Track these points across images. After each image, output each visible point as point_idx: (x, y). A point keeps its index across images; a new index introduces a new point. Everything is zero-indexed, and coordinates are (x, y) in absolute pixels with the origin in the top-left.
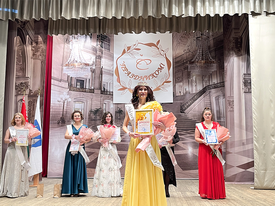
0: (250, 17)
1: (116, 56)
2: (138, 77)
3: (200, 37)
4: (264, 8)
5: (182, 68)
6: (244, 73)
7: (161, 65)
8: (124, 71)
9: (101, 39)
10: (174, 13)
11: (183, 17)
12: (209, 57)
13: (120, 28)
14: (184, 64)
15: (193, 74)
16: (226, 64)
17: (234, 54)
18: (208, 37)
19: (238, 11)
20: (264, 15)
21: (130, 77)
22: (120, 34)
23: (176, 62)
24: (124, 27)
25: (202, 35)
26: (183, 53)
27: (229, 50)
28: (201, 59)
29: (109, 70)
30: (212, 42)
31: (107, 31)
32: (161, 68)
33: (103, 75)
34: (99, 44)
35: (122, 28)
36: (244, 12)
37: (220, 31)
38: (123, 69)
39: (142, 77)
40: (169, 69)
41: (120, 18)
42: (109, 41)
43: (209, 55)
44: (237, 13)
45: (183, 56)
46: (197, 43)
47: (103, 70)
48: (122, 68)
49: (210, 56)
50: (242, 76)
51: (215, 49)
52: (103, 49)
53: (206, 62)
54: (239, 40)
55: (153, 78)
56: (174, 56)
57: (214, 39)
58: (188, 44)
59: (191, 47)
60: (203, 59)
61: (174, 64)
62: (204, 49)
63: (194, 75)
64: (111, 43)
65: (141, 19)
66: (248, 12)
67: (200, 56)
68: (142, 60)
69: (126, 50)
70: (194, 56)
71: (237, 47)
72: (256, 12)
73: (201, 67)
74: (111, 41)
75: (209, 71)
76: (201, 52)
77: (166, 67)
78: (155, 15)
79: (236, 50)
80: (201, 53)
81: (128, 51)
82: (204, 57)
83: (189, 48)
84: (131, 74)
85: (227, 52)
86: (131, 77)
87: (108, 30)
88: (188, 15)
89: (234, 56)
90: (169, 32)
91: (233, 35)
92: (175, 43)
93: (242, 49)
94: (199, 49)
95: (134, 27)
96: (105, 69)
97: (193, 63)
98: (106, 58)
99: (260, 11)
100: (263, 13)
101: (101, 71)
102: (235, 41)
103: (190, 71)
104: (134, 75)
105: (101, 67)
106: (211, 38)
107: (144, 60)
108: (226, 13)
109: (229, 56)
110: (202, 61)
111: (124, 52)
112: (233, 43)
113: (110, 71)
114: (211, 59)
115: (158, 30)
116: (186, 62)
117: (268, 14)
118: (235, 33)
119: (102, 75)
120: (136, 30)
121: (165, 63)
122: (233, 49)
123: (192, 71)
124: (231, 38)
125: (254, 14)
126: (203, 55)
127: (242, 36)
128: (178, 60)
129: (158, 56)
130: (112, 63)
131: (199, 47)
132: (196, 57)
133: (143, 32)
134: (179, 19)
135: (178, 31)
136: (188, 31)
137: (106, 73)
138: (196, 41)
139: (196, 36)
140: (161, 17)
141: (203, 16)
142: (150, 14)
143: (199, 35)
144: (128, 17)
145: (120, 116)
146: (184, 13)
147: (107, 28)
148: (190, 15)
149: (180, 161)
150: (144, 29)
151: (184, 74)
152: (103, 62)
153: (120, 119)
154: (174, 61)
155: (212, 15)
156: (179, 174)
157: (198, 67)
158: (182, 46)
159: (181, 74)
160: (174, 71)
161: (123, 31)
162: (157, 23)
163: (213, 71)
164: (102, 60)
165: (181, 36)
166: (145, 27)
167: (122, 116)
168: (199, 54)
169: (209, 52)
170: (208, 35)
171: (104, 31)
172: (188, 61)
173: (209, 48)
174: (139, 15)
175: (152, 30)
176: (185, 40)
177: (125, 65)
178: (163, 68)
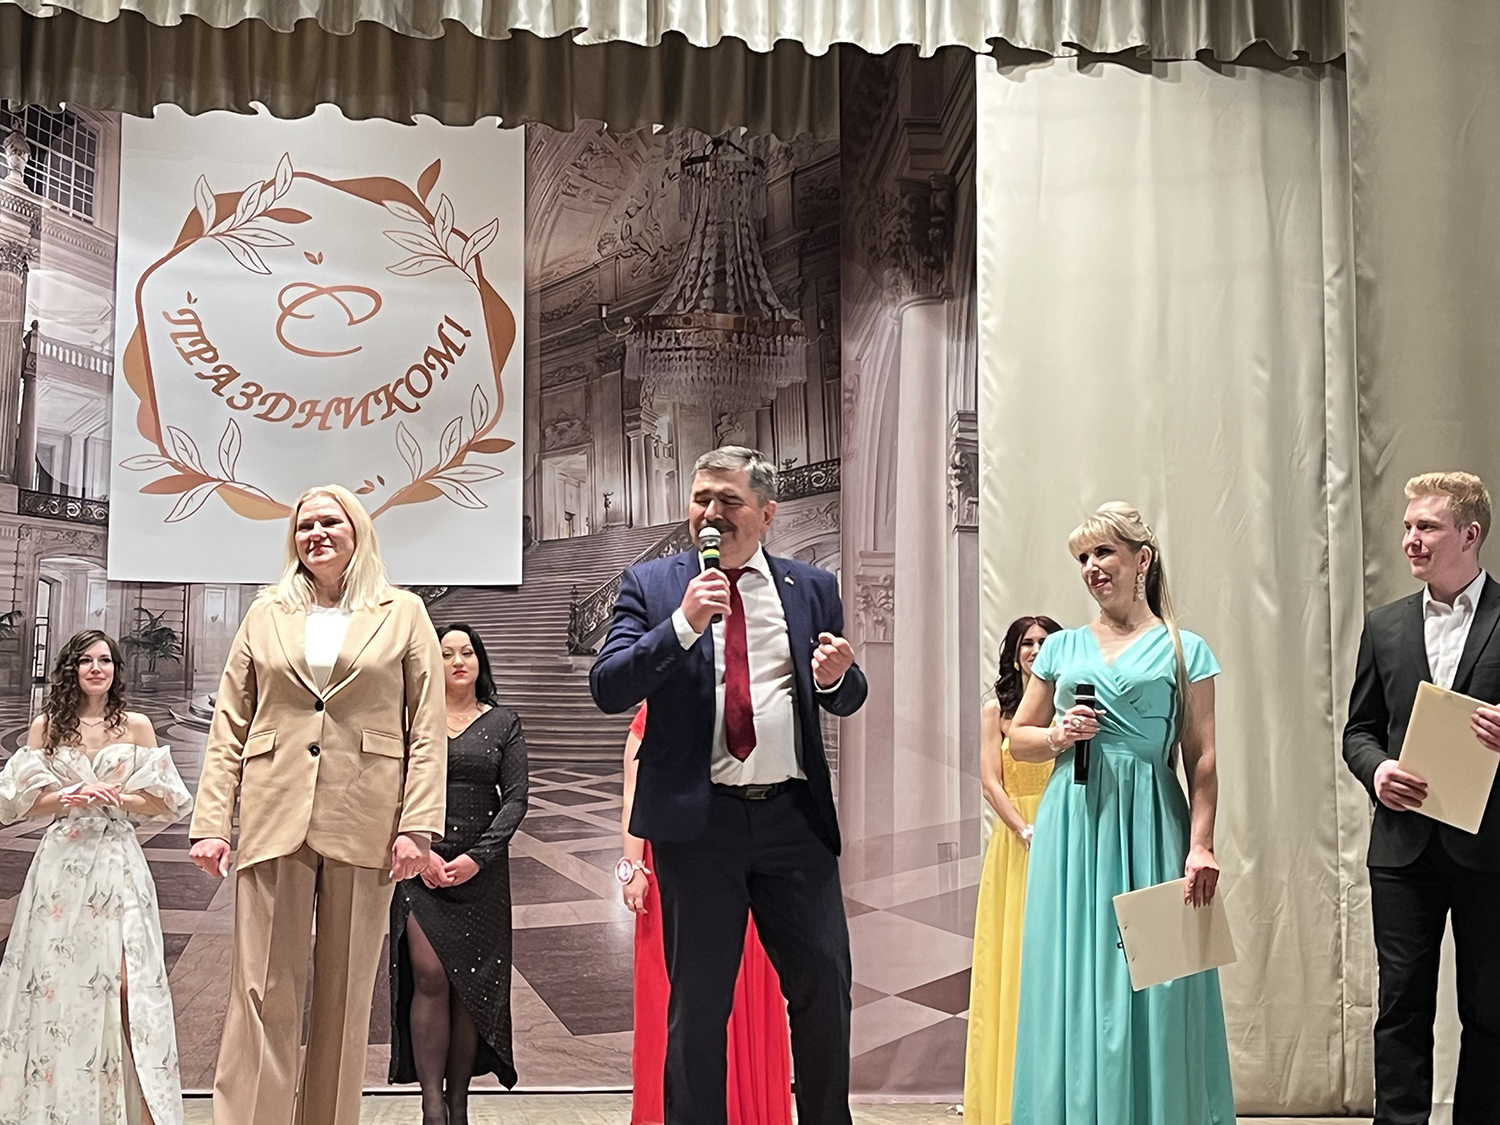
0: (985, 67)
1: (133, 255)
2: (284, 405)
3: (704, 159)
4: (1066, 22)
5: (587, 358)
6: (960, 408)
7: (448, 330)
8: (187, 357)
9: (31, 133)
10: (524, 17)
11: (579, 40)
12: (763, 295)
13: (171, 76)
14: (597, 329)
15: (656, 401)
16: (850, 350)
17: (906, 284)
18: (758, 161)
19: (912, 29)
20: (1064, 61)
21: (230, 401)
22: (167, 112)
23: (546, 319)
24: (196, 69)
25: (717, 143)
26: (597, 257)
27: (875, 259)
28: (710, 305)
29: (79, 349)
30: (780, 195)
31: (74, 87)
32: (448, 352)
33: (40, 386)
34: (16, 169)
35: (184, 72)
36: (950, 39)
37: (821, 133)
38: (184, 343)
39: (314, 403)
40: (500, 358)
41: (171, 20)
42: (87, 147)
43: (758, 280)
44: (905, 38)
45: (593, 276)
46: (685, 194)
47: (40, 347)
48: (175, 336)
49: (766, 286)
50: (949, 428)
51: (803, 242)
52: (45, 203)
53: (738, 322)
54: (938, 200)
56: (537, 271)
57: (794, 174)
58: (626, 202)
59: (644, 221)
60: (719, 306)
61: (536, 324)
62: (728, 241)
63: (663, 408)
64: (99, 161)
65: (310, 39)
66: (974, 38)
67: (704, 285)
68: (320, 291)
69: (208, 218)
70: (663, 280)
71: (923, 246)
72: (1021, 45)
73: (709, 356)
74: (99, 150)
75: (757, 388)
76: (713, 254)
77: (479, 344)
78: (400, 20)
79: (918, 263)
80: (711, 267)
81: (223, 227)
82: (730, 294)
83: (636, 223)
84: (236, 384)
85: (859, 272)
86: (241, 401)
87: (85, 80)
88: (614, 31)
89: (905, 299)
90: (499, 120)
91: (901, 166)
92: (544, 188)
93: (950, 258)
94: (698, 236)
95: (265, 75)
96: (52, 342)
97: (658, 324)
98: (61, 264)
99: (1044, 37)
100: (1061, 50)
101: (27, 352)
102: (911, 201)
103: (640, 382)
104: (259, 390)
105: (28, 328)
106: (777, 171)
107: (330, 291)
108: (845, 36)
109: (870, 300)
110: (719, 316)
111: (193, 230)
112: (902, 214)
113: (88, 353)
114: (772, 309)
115: (424, 103)
116: (615, 322)
117: (1087, 58)
118: (913, 151)
119: (29, 380)
120: (275, 94)
121: (475, 318)
122: (896, 255)
123: (651, 378)
124: (890, 186)
125: (1007, 54)
126: (720, 275)
127: (954, 172)
128: (557, 300)
129: (427, 266)
130: (104, 302)
131: (700, 225)
132: (675, 289)
133: (327, 111)
134: (560, 45)
135: (555, 116)
136: (621, 122)
137: (63, 370)
138: (683, 183)
139: (677, 152)
140: (441, 32)
141: (705, 45)
142: (370, 11)
143: (700, 143)
144: (224, 20)
145: (152, 670)
146: (584, 18)
147: (75, 71)
148: (623, 36)
149: (555, 970)
150: (332, 92)
151: (597, 397)
152: (44, 290)
153: (153, 691)
154: (536, 310)
155: (761, 44)
156: (546, 1058)
157: (694, 352)
158: (587, 210)
159: (579, 397)
160: (536, 372)
161: (188, 91)
162: (421, 59)
163: (785, 383)
164: (37, 281)
165: (581, 146)
166: (341, 76)
167: (166, 666)
168: (697, 272)
169: (759, 261)
170: (757, 147)
171: (57, 87)
172: (622, 313)
173: (764, 231)
174: (296, 8)
175: (383, 102)
176: (610, 175)
177: (197, 321)
178: (460, 352)
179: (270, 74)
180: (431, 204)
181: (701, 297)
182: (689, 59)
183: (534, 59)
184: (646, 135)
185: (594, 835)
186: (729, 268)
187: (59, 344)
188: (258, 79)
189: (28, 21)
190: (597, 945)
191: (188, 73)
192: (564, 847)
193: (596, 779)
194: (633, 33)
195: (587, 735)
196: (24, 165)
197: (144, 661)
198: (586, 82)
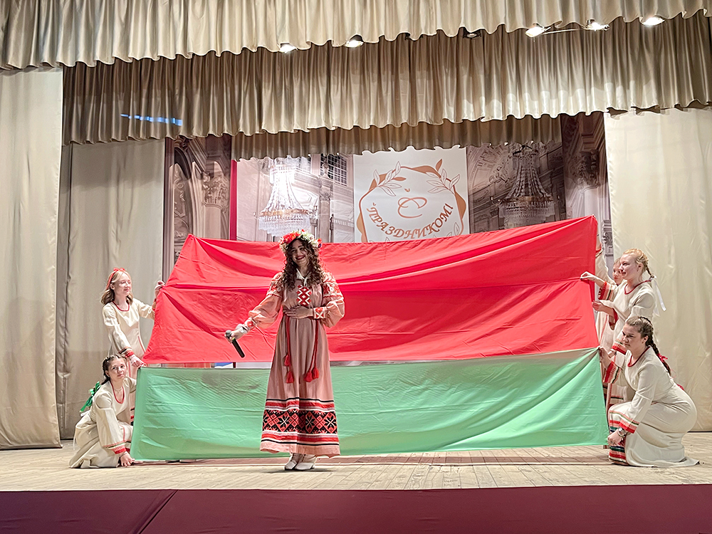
0: (607, 116)
1: (358, 193)
2: (401, 232)
3: (520, 152)
4: (632, 101)
5: (488, 212)
6: (604, 219)
7: (446, 207)
8: (374, 221)
9: (329, 162)
10: (466, 116)
11: (482, 120)
12: (540, 190)
13: (367, 143)
14: (490, 204)
15: (509, 223)
16: (569, 203)
17: (585, 183)
18: (536, 151)
19: (583, 107)
20: (632, 112)
21: (386, 232)
22: (366, 153)
23: (475, 202)
24: (373, 140)
25: (523, 146)
26: (489, 183)
27: (575, 176)
28: (524, 194)
29: (345, 221)
30: (544, 160)
31: (341, 148)
32: (447, 214)
33: (335, 231)
34: (326, 172)
35: (370, 141)
36: (595, 109)
37: (556, 140)
38: (373, 217)
39: (410, 231)
40: (462, 215)
41: (367, 127)
42: (344, 165)
43: (538, 185)
44: (581, 110)
45: (488, 188)
46: (514, 162)
47: (334, 221)
48: (370, 215)
49: (541, 187)
50: (601, 225)
51: (552, 173)
52: (333, 181)
53: (533, 198)
54: (594, 157)
55: (431, 232)
56: (471, 189)
57: (547, 154)
58: (497, 166)
59: (503, 171)
60: (527, 194)
61: (472, 204)
62: (528, 175)
63: (511, 225)
64: (347, 169)
65: (405, 128)
66: (603, 108)
67: (522, 188)
68: (410, 199)
69: (378, 181)
70: (509, 188)
71: (590, 171)
72: (617, 109)
73: (524, 209)
74: (347, 165)
75: (539, 217)
76: (524, 179)
77: (456, 211)
78: (430, 120)
79: (588, 176)
80: (524, 183)
81: (382, 184)
82: (530, 190)
83: (500, 172)
84: (388, 227)
85: (570, 180)
86: (389, 232)
87: (344, 146)
88: (492, 117)
89: (585, 187)
90: (459, 146)
91: (581, 148)
92: (472, 164)
93: (598, 174)
94: (519, 174)
95: (392, 140)
96: (337, 219)
97: (508, 201)
98: (338, 198)
99: (625, 105)
100: (631, 109)
101: (331, 223)
102: (585, 158)
103: (504, 218)
104: (394, 229)
105: (331, 216)
106: (542, 153)
107: (412, 199)
108: (562, 112)
109: (575, 187)
110: (527, 197)
111: (374, 185)
112: (582, 162)
113: (347, 222)
114: (543, 194)
115: (437, 143)
116: (495, 201)
117: (639, 110)
118: (584, 143)
119: (332, 230)
120: (395, 145)
121: (454, 203)
122: (581, 175)
123: (507, 217)
124: (578, 154)
125: (613, 111)
126: (526, 185)
127: (598, 149)
128: (478, 196)
129: (440, 190)
130: (351, 207)
131: (520, 171)
132: (513, 190)
133: (410, 148)
134: (476, 123)
135: (475, 143)
136: (495, 143)
137: (341, 226)
138: (513, 159)
139: (511, 150)
140: (443, 122)
141: (520, 118)
142: (422, 119)
143: (518, 147)
144: (381, 126)
146: (484, 114)
147: (341, 144)
148: (495, 118)
150: (411, 143)
151: (491, 224)
152: (335, 205)
154: (472, 200)
155: (537, 116)
157: (519, 209)
158: (485, 170)
159: (486, 224)
160: (472, 218)
161: (371, 147)
162: (436, 131)
163: (548, 216)
164: (333, 203)
165: (483, 151)
166: (414, 138)
168: (519, 185)
169: (538, 180)
170: (536, 147)
171: (336, 148)
172: (498, 198)
173: (539, 171)
174: (401, 120)
175: (426, 144)
176: (491, 159)
177: (376, 211)
178: (450, 214)
179: (394, 139)
180: (440, 172)
181: (521, 192)
182: (514, 123)
183: (469, 127)
184: (502, 146)
186: (529, 183)
187: (340, 220)
188: (390, 141)
189: (328, 131)
191: (371, 142)
194: (498, 117)
196: (328, 171)
198: (484, 133)
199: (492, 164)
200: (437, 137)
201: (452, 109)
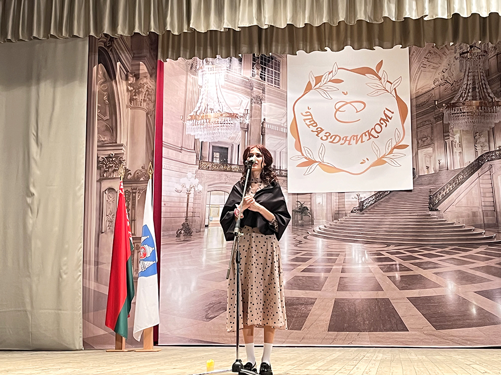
1: (291, 96)
3: (467, 52)
5: (431, 118)
7: (387, 112)
9: (261, 63)
10: (408, 13)
11: (425, 19)
12: (488, 94)
13: (301, 42)
14: (434, 108)
15: (454, 130)
18: (485, 52)
21: (321, 138)
22: (300, 53)
23: (417, 106)
24: (308, 39)
25: (471, 47)
26: (433, 86)
28: (471, 98)
29: (277, 125)
30: (493, 62)
31: (274, 48)
32: (387, 119)
33: (266, 137)
34: (258, 74)
35: (305, 40)
38: (307, 122)
39: (347, 137)
41: (302, 26)
42: (277, 66)
43: (487, 89)
45: (432, 92)
46: (461, 64)
47: (266, 126)
48: (305, 120)
49: (489, 91)
52: (266, 83)
53: (481, 103)
55: (370, 139)
56: (414, 92)
57: (497, 55)
58: (442, 68)
59: (448, 73)
60: (474, 98)
61: (414, 109)
62: (476, 78)
63: (457, 132)
64: (281, 70)
65: (342, 27)
67: (469, 92)
68: (347, 103)
69: (313, 84)
70: (455, 91)
73: (471, 114)
74: (281, 66)
75: (488, 123)
76: (471, 82)
77: (397, 116)
78: (370, 18)
80: (471, 86)
81: (317, 86)
82: (478, 94)
83: (446, 75)
84: (323, 133)
86: (324, 138)
87: (277, 46)
88: (437, 15)
90: (401, 46)
92: (415, 66)
94: (466, 77)
95: (329, 39)
96: (269, 124)
97: (454, 105)
98: (271, 101)
101: (262, 127)
103: (449, 124)
104: (330, 134)
105: (263, 120)
106: (491, 54)
107: (350, 103)
110: (474, 101)
111: (309, 88)
113: (280, 126)
114: (492, 98)
115: (377, 43)
116: (440, 106)
119: (263, 135)
120: (332, 45)
123: (452, 122)
126: (474, 89)
128: (422, 100)
129: (380, 93)
130: (284, 111)
131: (467, 73)
132: (459, 94)
133: (348, 48)
134: (419, 21)
135: (418, 43)
136: (440, 43)
137: (273, 132)
138: (460, 60)
139: (458, 51)
140: (383, 21)
141: (466, 16)
142: (361, 16)
143: (466, 47)
144: (317, 24)
145: (302, 219)
146: (427, 12)
147: (274, 44)
148: (440, 16)
149: (430, 310)
150: (349, 42)
151: (435, 130)
152: (267, 109)
153: (302, 225)
154: (414, 104)
155: (485, 14)
156: (429, 337)
157: (466, 114)
158: (429, 71)
159: (429, 130)
160: (415, 123)
161: (306, 46)
162: (376, 30)
163: (497, 121)
164: (264, 106)
165: (427, 52)
166: (352, 37)
167: (306, 218)
168: (466, 88)
169: (487, 83)
170: (485, 47)
171: (269, 48)
172: (443, 103)
173: (488, 73)
174: (338, 18)
175: (365, 44)
176: (436, 60)
177: (311, 115)
178: (390, 119)
179: (331, 39)
180: (380, 74)
181: (468, 96)
182: (461, 21)
183: (411, 26)
184: (448, 46)
185: (440, 267)
186: (477, 86)
187: (272, 124)
188: (327, 41)
189: (260, 29)
190: (443, 302)
191: (306, 41)
192: (430, 271)
193: (440, 250)
194: (443, 15)
195: (436, 236)
196: (260, 72)
197: (299, 217)
198: (428, 32)
199: (437, 66)
200: (376, 36)
201: (393, 7)
